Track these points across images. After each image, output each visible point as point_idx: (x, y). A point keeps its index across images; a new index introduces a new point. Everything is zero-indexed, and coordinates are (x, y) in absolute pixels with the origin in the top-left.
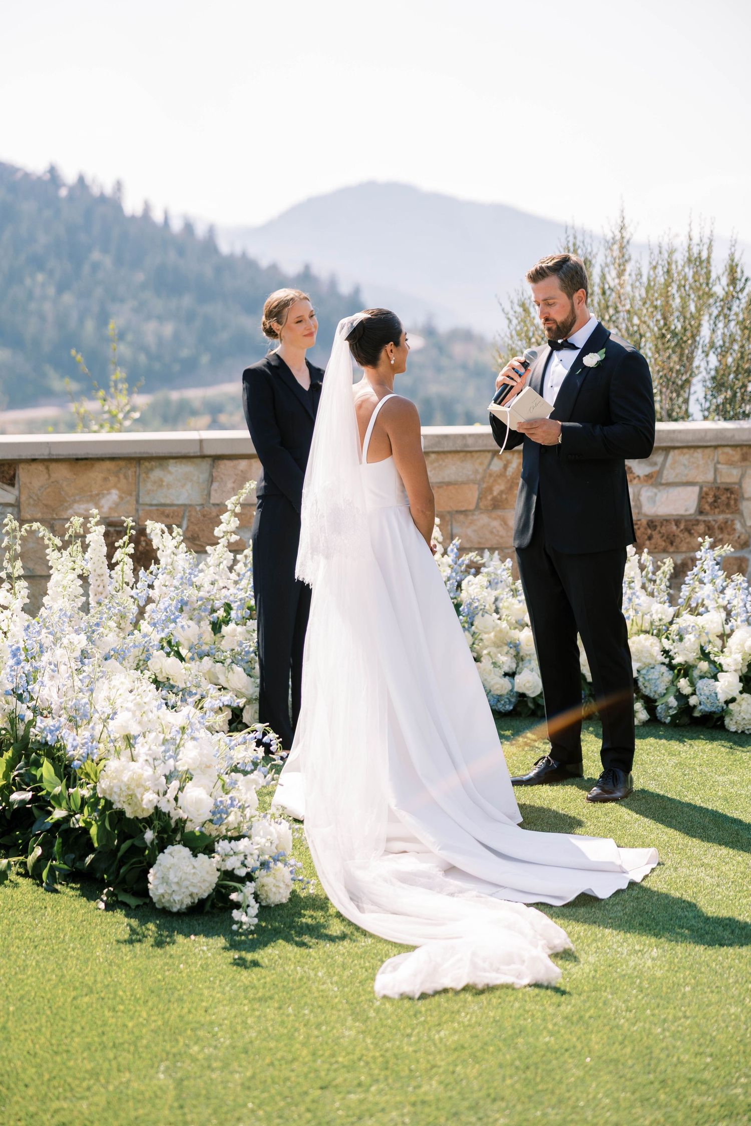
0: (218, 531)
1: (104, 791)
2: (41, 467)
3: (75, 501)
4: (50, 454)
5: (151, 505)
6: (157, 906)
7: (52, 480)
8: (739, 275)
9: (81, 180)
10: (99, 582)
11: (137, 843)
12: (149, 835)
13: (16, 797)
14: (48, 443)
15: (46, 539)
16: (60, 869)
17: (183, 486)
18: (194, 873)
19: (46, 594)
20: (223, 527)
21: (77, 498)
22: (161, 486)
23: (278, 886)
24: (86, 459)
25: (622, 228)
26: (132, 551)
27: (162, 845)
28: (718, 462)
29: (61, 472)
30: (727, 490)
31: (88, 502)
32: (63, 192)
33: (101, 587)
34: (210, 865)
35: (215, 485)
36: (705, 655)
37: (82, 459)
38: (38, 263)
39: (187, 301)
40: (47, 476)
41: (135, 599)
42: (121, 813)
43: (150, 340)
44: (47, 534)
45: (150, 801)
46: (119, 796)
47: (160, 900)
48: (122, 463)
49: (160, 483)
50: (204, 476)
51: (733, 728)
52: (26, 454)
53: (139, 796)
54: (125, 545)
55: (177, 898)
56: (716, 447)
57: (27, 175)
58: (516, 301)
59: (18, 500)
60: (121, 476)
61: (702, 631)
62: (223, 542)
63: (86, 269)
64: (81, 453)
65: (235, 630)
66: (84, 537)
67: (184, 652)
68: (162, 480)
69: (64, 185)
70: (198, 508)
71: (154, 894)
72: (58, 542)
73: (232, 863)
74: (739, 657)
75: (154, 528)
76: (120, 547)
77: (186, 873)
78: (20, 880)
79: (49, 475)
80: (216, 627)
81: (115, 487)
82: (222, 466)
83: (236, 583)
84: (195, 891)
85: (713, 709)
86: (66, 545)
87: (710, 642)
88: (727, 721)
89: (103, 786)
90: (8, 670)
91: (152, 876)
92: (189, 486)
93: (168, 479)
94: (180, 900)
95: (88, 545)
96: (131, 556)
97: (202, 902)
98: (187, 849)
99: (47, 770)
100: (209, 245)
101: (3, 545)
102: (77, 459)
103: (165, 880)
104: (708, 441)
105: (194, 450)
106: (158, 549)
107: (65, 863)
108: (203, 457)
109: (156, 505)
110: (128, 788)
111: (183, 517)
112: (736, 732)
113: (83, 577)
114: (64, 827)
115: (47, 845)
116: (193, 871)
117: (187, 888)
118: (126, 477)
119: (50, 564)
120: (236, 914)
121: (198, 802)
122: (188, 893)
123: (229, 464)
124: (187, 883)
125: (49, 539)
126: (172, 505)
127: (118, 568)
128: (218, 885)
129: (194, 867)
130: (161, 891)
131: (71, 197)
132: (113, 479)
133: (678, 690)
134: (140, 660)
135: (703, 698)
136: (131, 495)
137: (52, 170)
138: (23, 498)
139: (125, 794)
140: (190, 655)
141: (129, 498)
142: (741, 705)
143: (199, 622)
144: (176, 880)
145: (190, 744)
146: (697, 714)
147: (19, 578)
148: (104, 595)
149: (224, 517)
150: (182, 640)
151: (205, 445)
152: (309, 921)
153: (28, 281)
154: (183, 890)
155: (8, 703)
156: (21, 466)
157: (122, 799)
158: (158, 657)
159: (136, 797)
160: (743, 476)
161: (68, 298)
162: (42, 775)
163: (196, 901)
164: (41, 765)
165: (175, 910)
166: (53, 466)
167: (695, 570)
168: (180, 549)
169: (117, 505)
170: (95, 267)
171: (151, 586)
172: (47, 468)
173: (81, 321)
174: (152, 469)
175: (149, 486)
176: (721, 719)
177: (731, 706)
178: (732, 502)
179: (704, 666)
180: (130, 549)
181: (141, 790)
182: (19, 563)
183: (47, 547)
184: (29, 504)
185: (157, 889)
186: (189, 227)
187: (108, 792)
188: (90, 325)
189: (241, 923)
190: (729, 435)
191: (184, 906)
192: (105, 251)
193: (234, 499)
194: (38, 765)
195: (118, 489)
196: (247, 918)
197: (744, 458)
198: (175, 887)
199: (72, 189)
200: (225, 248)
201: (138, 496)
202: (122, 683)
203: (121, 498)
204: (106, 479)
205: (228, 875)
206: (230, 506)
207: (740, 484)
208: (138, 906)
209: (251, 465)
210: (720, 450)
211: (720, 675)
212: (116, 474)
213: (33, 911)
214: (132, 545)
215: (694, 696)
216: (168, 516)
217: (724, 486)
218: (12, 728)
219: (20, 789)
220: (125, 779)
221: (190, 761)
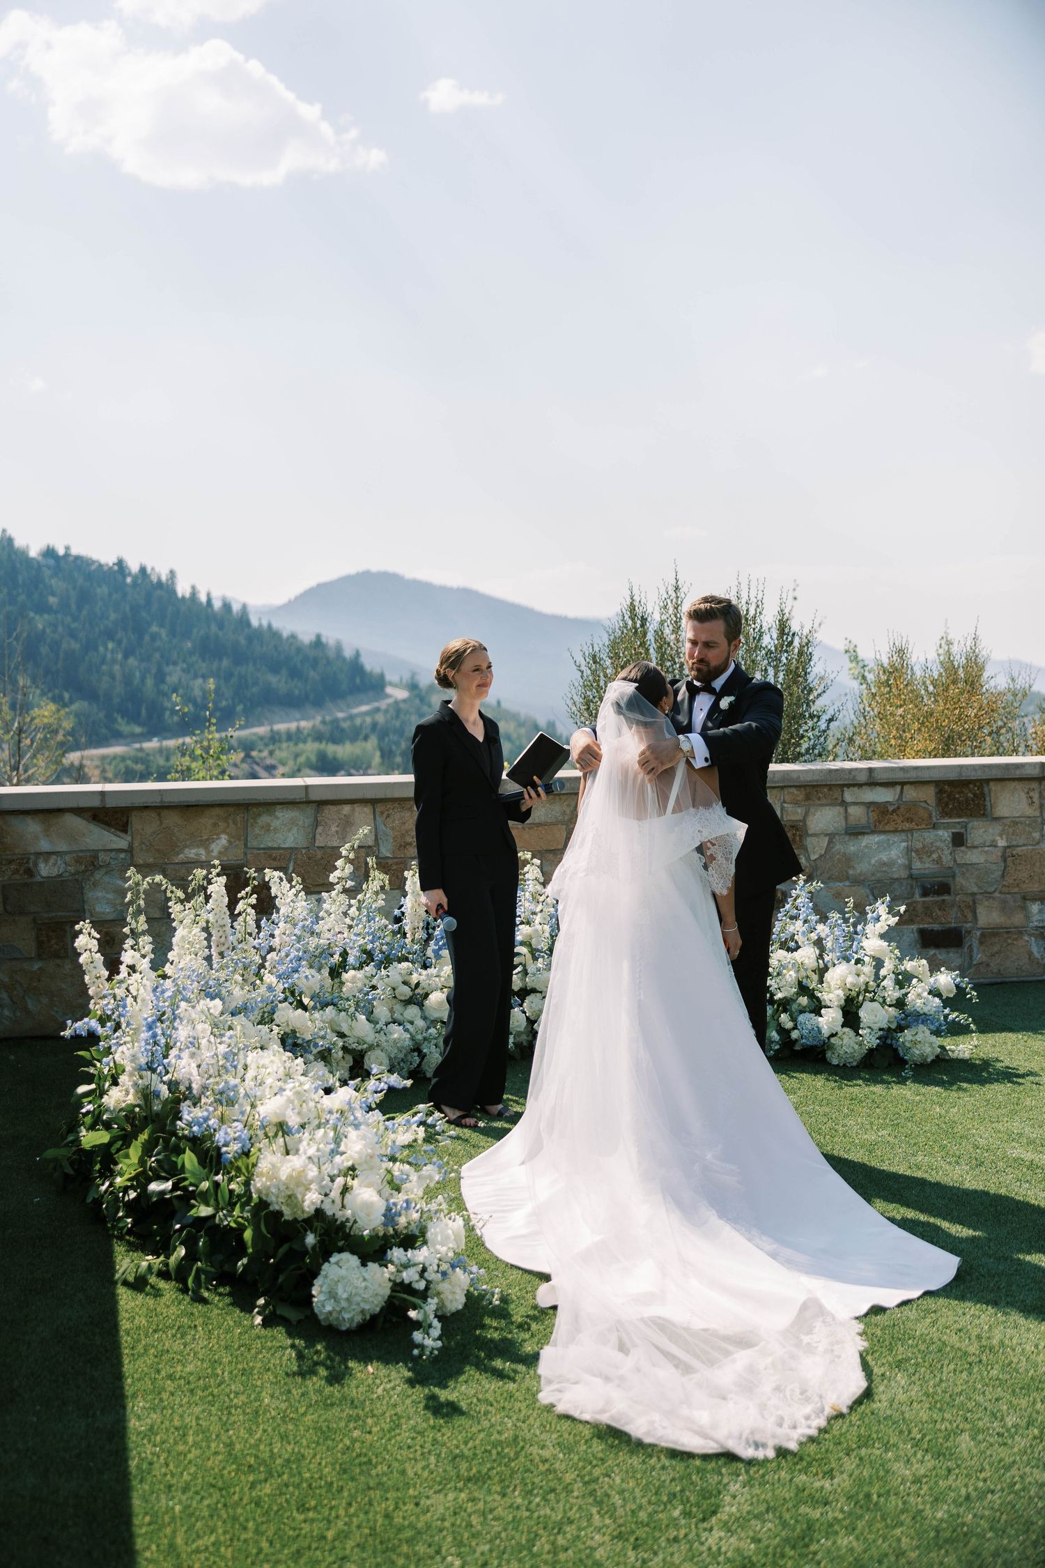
0: (333, 878)
1: (259, 1191)
2: (153, 814)
3: (186, 846)
4: (162, 801)
5: (259, 849)
6: (323, 1323)
7: (164, 826)
8: (786, 631)
9: (143, 570)
10: (221, 933)
11: (296, 1246)
12: (310, 1239)
13: (154, 1187)
14: (160, 791)
15: (168, 891)
16: (205, 1272)
17: (290, 830)
18: (366, 1288)
19: (171, 949)
20: (337, 873)
21: (188, 843)
22: (268, 830)
23: (454, 1293)
24: (196, 806)
25: (677, 589)
26: (254, 902)
27: (325, 1252)
28: (784, 802)
29: (172, 819)
30: (793, 827)
31: (198, 847)
32: (129, 580)
33: (223, 938)
34: (382, 1276)
35: (320, 829)
36: (803, 989)
37: (192, 806)
38: (110, 635)
39: (225, 663)
40: (158, 823)
41: (258, 949)
42: (279, 1214)
43: (197, 693)
44: (170, 886)
45: (313, 1203)
46: (277, 1197)
47: (327, 1318)
48: (231, 809)
49: (267, 828)
50: (308, 821)
51: (835, 1062)
52: (139, 802)
53: (299, 1197)
54: (248, 896)
55: (347, 1316)
56: (782, 788)
57: (100, 566)
58: (587, 654)
59: (131, 845)
60: (231, 822)
61: (799, 967)
62: (338, 887)
63: (147, 638)
64: (192, 799)
65: (354, 977)
66: (205, 889)
67: (306, 1001)
68: (269, 825)
69: (130, 574)
70: (304, 851)
71: (321, 1311)
72: (180, 894)
73: (409, 1276)
74: (841, 993)
75: (272, 876)
76: (242, 898)
77: (357, 1288)
78: (162, 1284)
79: (161, 823)
80: (335, 973)
81: (224, 832)
82: (326, 811)
83: (350, 927)
84: (367, 1307)
85: (815, 1043)
86: (189, 898)
87: (807, 977)
88: (829, 1054)
89: (259, 1185)
90: (143, 1043)
91: (318, 1290)
92: (295, 830)
93: (275, 823)
94: (350, 1317)
95: (210, 896)
96: (253, 907)
97: (374, 1317)
98: (355, 1258)
99: (189, 1159)
100: (243, 620)
101: (127, 900)
102: (188, 806)
103: (332, 1295)
104: (775, 782)
105: (300, 796)
106: (276, 897)
107: (212, 1266)
108: (309, 802)
109: (264, 849)
110: (287, 1188)
111: (289, 860)
112: (838, 1065)
113: (206, 929)
114: (209, 1224)
115: (190, 1243)
116: (364, 1284)
117: (358, 1304)
118: (235, 823)
119: (172, 916)
120: (417, 1336)
121: (368, 1206)
122: (359, 1310)
123: (333, 808)
124: (358, 1299)
125: (172, 892)
126: (279, 848)
127: (241, 919)
128: (390, 1297)
129: (365, 1280)
130: (328, 1308)
131: (135, 584)
132: (222, 825)
133: (779, 1025)
134: (264, 1012)
135: (805, 1032)
136: (239, 840)
137: (120, 563)
138: (136, 844)
139: (283, 1194)
140: (312, 1003)
141: (237, 843)
142: (842, 1039)
143: (319, 970)
144: (345, 1296)
145: (353, 1134)
146: (797, 1048)
147: (143, 933)
148: (226, 946)
149: (339, 863)
150: (304, 989)
151: (310, 790)
152: (496, 1335)
153: (101, 649)
154: (354, 1307)
155: (141, 1077)
156: (134, 813)
157: (280, 1200)
158: (283, 1009)
159: (296, 1198)
160: (806, 814)
161: (132, 661)
162: (183, 1164)
163: (368, 1317)
164: (184, 1153)
165: (344, 1328)
166: (165, 813)
167: (787, 907)
168: (299, 898)
169: (226, 849)
170: (154, 637)
171: (272, 936)
172: (159, 815)
173: (143, 679)
174: (260, 815)
175: (257, 831)
176: (823, 1052)
177: (833, 1040)
178: (798, 838)
179: (804, 1000)
180: (253, 900)
181: (301, 1189)
182: (142, 918)
183: (169, 899)
184: (142, 849)
185: (324, 1306)
186: (227, 606)
187: (264, 1192)
188: (150, 682)
189: (421, 1347)
190: (795, 776)
191: (354, 1325)
192: (161, 626)
193: (347, 846)
194: (180, 1152)
195: (227, 834)
196: (429, 1340)
197: (808, 798)
198: (344, 1304)
199: (135, 578)
200: (255, 622)
201: (246, 840)
202: (272, 1062)
203: (229, 841)
204: (215, 825)
205: (407, 1288)
206: (344, 853)
207: (804, 821)
208: (299, 1322)
209: (353, 810)
210: (786, 791)
211: (823, 1011)
212: (226, 820)
213: (182, 1332)
214: (255, 896)
215: (796, 1031)
216: (275, 859)
217: (790, 823)
218: (146, 1104)
219: (158, 1178)
220: (284, 1178)
221: (356, 1156)
